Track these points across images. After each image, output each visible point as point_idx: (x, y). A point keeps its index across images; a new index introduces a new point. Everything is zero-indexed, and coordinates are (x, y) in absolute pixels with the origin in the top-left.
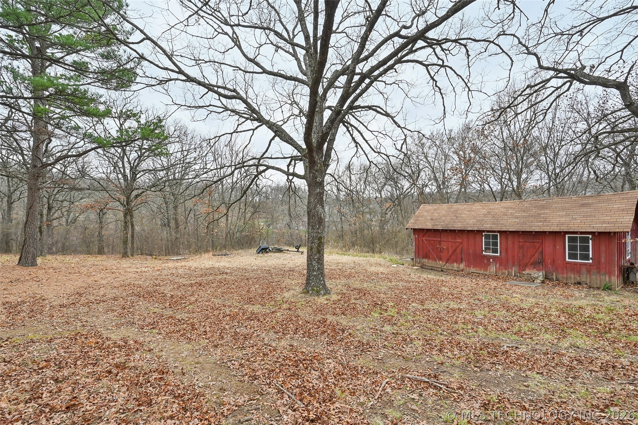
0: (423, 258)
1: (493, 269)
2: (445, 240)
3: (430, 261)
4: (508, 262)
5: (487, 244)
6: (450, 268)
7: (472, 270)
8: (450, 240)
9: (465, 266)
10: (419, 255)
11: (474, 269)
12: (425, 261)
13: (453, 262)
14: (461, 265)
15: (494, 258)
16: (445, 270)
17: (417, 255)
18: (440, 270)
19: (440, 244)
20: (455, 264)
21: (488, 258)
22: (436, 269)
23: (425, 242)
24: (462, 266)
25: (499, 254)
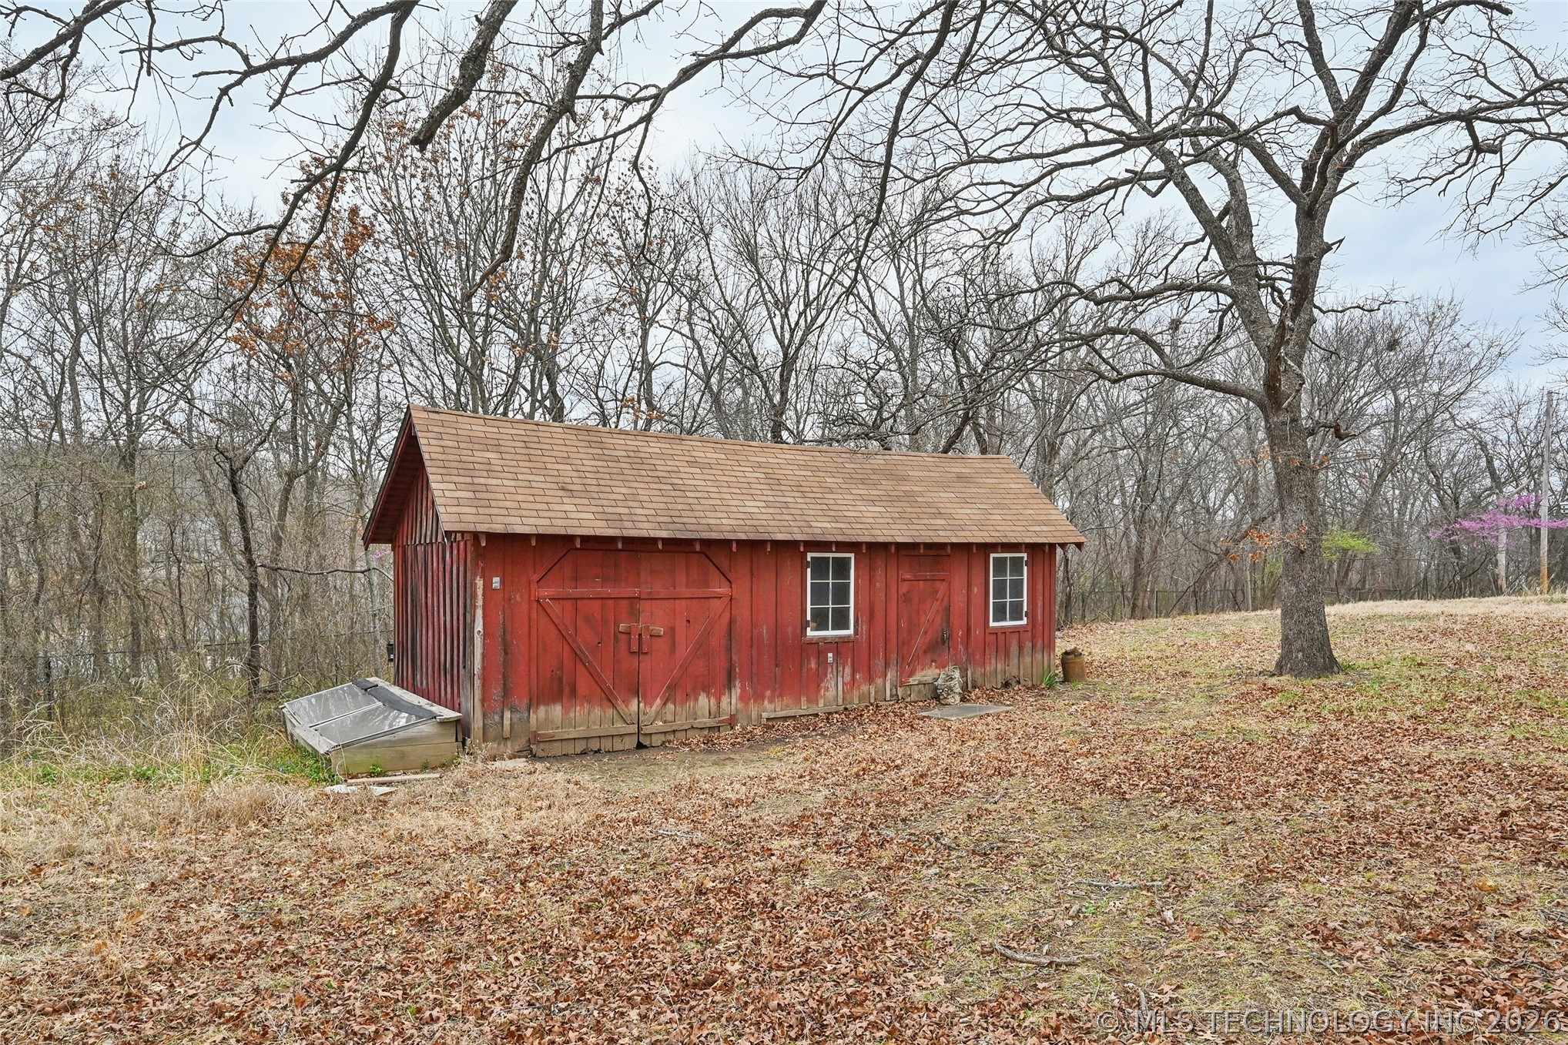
0: (534, 702)
1: (834, 689)
2: (663, 593)
3: (578, 712)
4: (871, 653)
5: (819, 593)
6: (681, 722)
7: (770, 708)
8: (683, 591)
9: (743, 698)
10: (506, 692)
11: (778, 704)
12: (550, 716)
13: (691, 695)
14: (725, 700)
15: (838, 645)
16: (657, 740)
17: (497, 692)
18: (630, 743)
19: (634, 614)
20: (703, 700)
21: (819, 648)
22: (606, 745)
23: (555, 608)
24: (731, 702)
25: (851, 632)
